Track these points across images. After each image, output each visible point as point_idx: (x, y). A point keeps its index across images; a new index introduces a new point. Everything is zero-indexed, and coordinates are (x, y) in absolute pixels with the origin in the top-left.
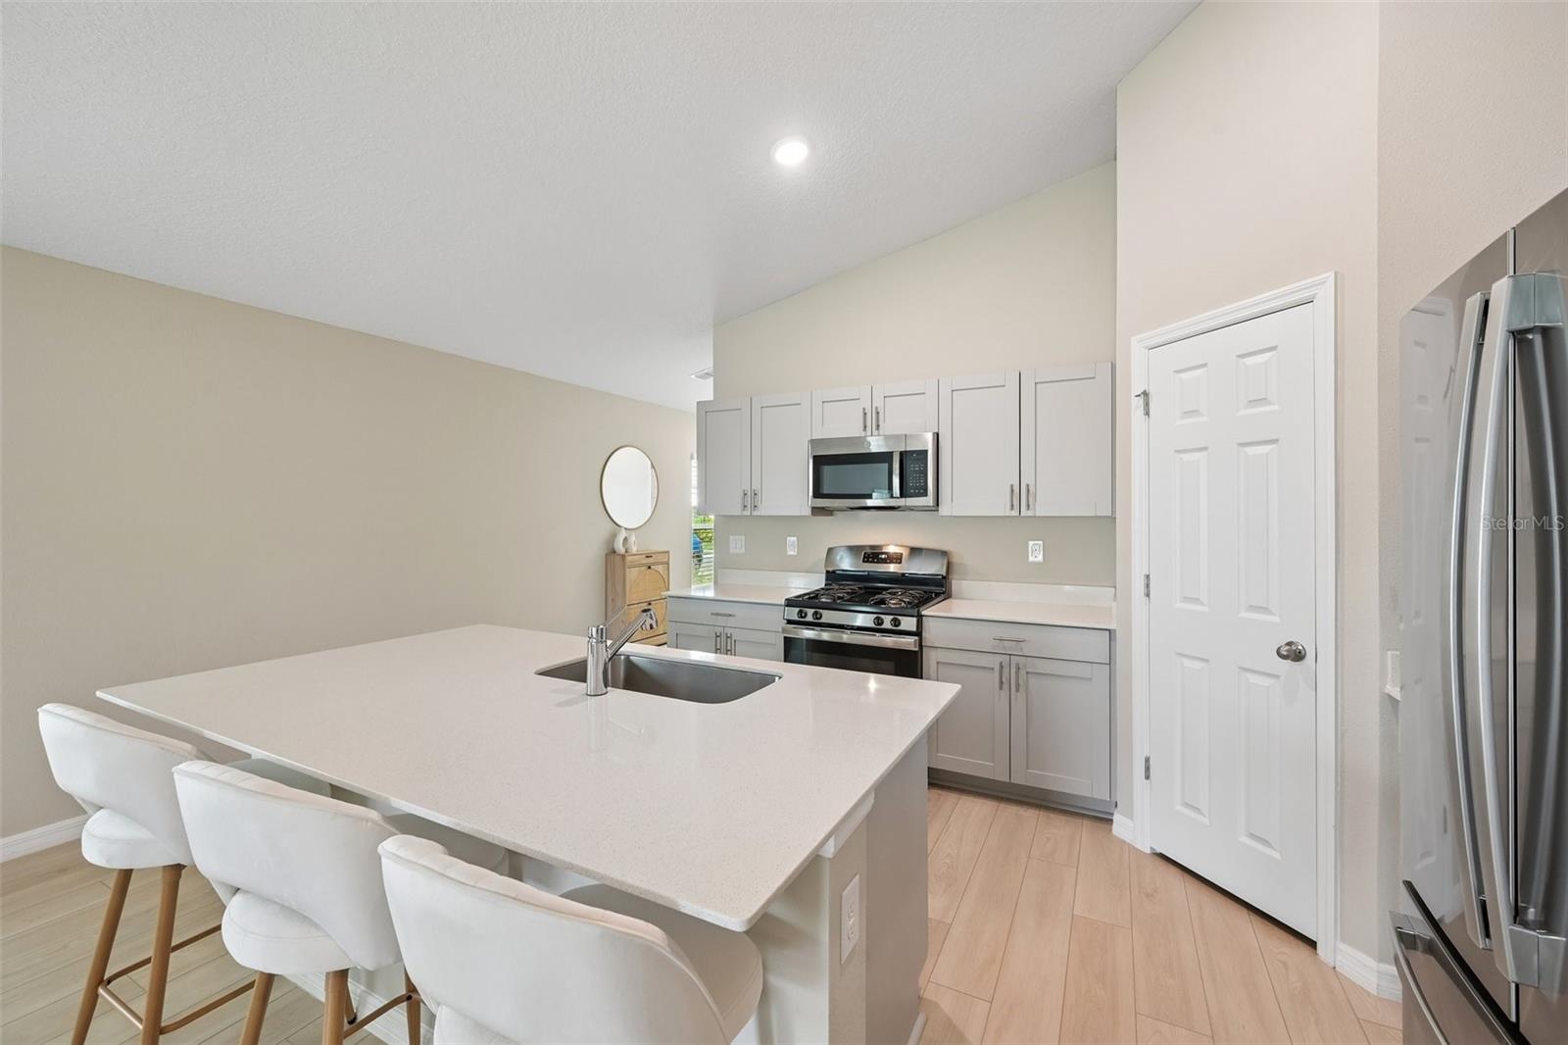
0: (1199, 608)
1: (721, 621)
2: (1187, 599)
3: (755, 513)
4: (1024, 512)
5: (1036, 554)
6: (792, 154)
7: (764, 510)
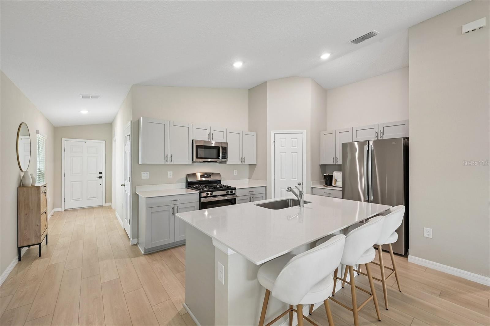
0: (284, 179)
1: (174, 203)
2: (282, 178)
3: (171, 163)
4: (243, 163)
5: (235, 173)
6: (238, 65)
7: (175, 161)
